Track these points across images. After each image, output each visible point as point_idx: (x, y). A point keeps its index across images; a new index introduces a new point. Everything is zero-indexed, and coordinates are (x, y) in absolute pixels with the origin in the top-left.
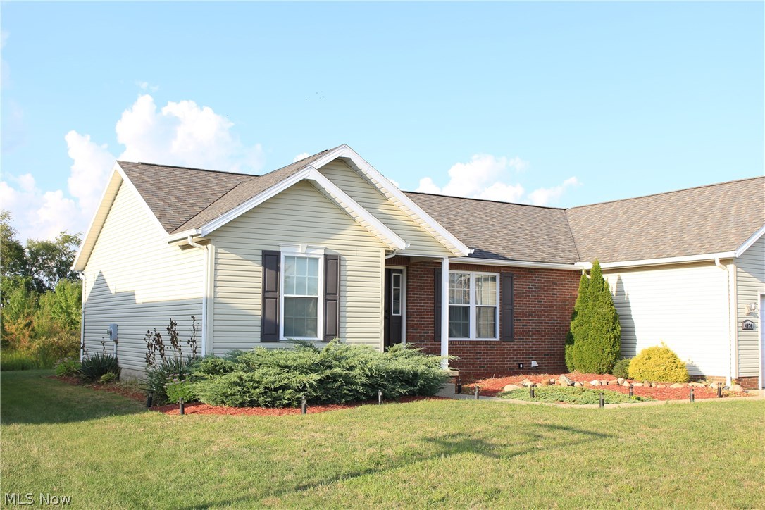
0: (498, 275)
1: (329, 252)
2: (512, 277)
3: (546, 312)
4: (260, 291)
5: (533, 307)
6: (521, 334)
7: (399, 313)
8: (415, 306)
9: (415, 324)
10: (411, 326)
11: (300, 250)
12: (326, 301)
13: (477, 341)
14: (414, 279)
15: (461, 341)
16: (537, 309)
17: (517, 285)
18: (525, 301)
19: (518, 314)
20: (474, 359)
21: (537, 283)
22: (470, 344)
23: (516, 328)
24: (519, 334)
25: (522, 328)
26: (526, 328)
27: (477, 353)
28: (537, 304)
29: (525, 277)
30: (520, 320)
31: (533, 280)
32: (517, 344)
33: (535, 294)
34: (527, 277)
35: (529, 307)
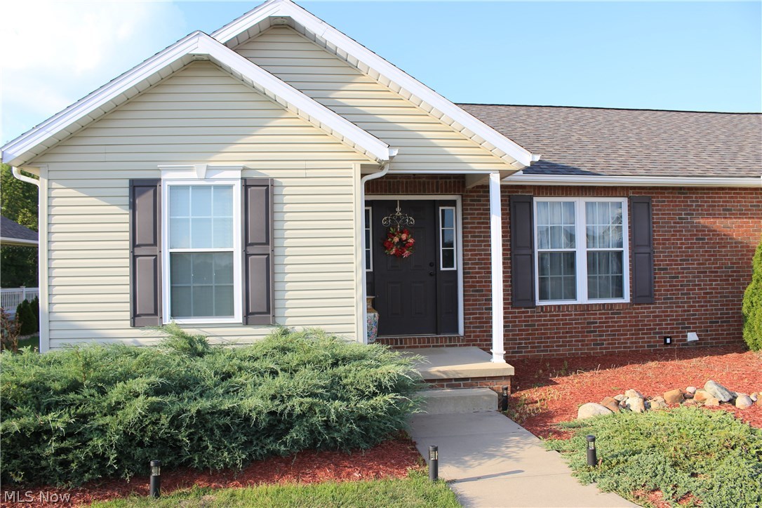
0: (625, 200)
1: (248, 175)
2: (648, 203)
3: (712, 256)
4: (127, 244)
5: (689, 248)
6: (668, 290)
7: (453, 267)
8: (476, 255)
9: (478, 282)
10: (471, 286)
11: (192, 175)
12: (246, 256)
13: (588, 305)
14: (473, 214)
15: (559, 306)
16: (696, 252)
17: (658, 214)
18: (674, 239)
19: (662, 261)
20: (584, 332)
21: (694, 210)
22: (576, 310)
23: (658, 282)
24: (665, 290)
25: (669, 282)
26: (676, 282)
27: (588, 323)
28: (695, 243)
29: (672, 201)
30: (666, 269)
31: (688, 206)
32: (661, 308)
33: (692, 227)
34: (675, 202)
35: (681, 248)
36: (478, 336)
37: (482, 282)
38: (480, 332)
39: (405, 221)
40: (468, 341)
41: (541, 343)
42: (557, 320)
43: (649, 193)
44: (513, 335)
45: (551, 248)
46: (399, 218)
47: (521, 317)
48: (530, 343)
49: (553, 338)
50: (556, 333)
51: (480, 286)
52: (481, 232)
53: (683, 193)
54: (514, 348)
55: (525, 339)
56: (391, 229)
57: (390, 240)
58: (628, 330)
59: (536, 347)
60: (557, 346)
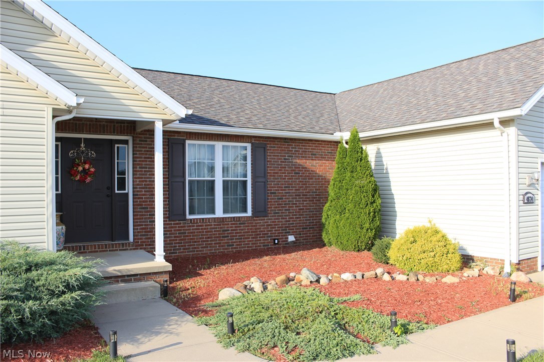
0: (249, 146)
2: (265, 148)
3: (304, 184)
5: (290, 179)
6: (276, 207)
7: (125, 190)
8: (143, 181)
9: (144, 202)
10: (138, 205)
13: (223, 218)
14: (141, 151)
15: (203, 219)
16: (294, 182)
17: (270, 156)
18: (280, 173)
19: (273, 187)
20: (220, 237)
21: (293, 154)
22: (215, 222)
23: (270, 202)
24: (274, 207)
25: (277, 202)
26: (282, 202)
27: (223, 231)
28: (294, 176)
29: (280, 147)
30: (275, 193)
31: (290, 151)
32: (272, 219)
33: (292, 165)
34: (282, 147)
35: (285, 179)
36: (144, 242)
37: (147, 201)
38: (145, 239)
39: (87, 154)
40: (136, 246)
41: (191, 245)
42: (202, 229)
43: (265, 141)
44: (170, 240)
45: (198, 177)
46: (83, 152)
47: (176, 227)
48: (182, 246)
49: (199, 242)
50: (201, 238)
51: (145, 205)
52: (146, 164)
53: (287, 142)
54: (171, 250)
55: (179, 243)
56: (77, 160)
57: (75, 169)
58: (250, 235)
59: (187, 249)
60: (202, 248)
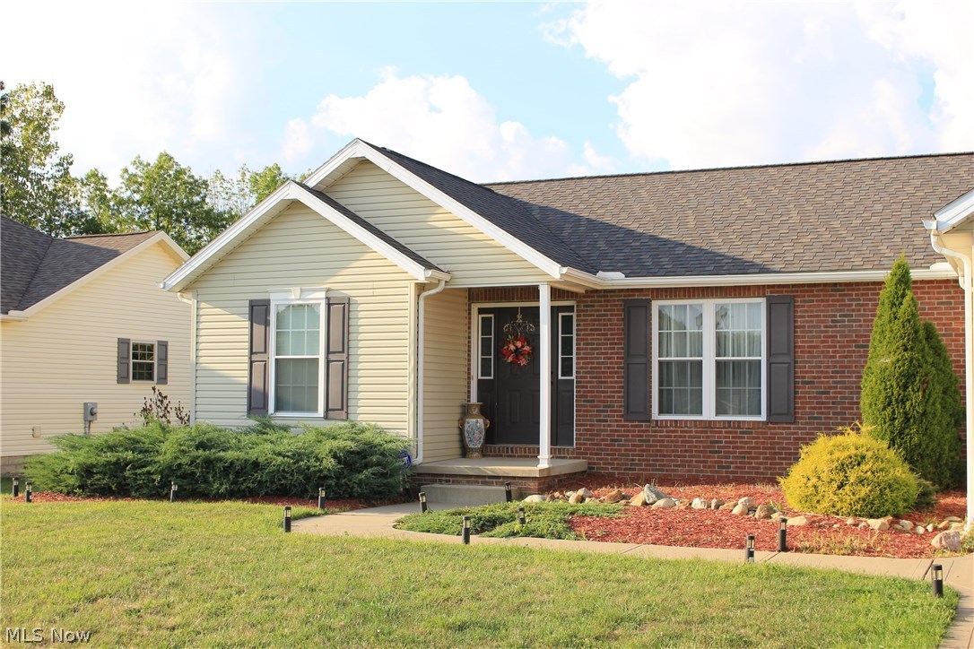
0: (763, 301)
1: (331, 295)
2: (791, 304)
4: (247, 352)
5: (845, 357)
6: (815, 408)
7: (571, 375)
8: (588, 363)
9: (589, 392)
12: (328, 362)
14: (586, 320)
16: (855, 362)
17: (803, 317)
18: (824, 347)
19: (807, 372)
20: (706, 452)
21: (853, 310)
22: (696, 426)
23: (800, 398)
24: (810, 408)
25: (815, 398)
26: (826, 398)
27: (712, 442)
28: (854, 351)
29: (823, 301)
30: (813, 383)
31: (845, 305)
32: (805, 429)
33: (849, 331)
34: (828, 301)
35: (835, 357)
36: (589, 449)
37: (593, 392)
38: (591, 445)
39: (525, 327)
40: (578, 454)
41: (657, 460)
42: (675, 436)
43: (792, 292)
44: (626, 450)
46: (519, 326)
47: (634, 431)
48: (644, 460)
49: (670, 456)
50: (673, 451)
51: (591, 397)
52: (593, 339)
53: (839, 290)
54: (627, 464)
55: (639, 455)
56: (510, 337)
57: (506, 347)
58: (761, 453)
59: (650, 465)
60: (675, 466)
